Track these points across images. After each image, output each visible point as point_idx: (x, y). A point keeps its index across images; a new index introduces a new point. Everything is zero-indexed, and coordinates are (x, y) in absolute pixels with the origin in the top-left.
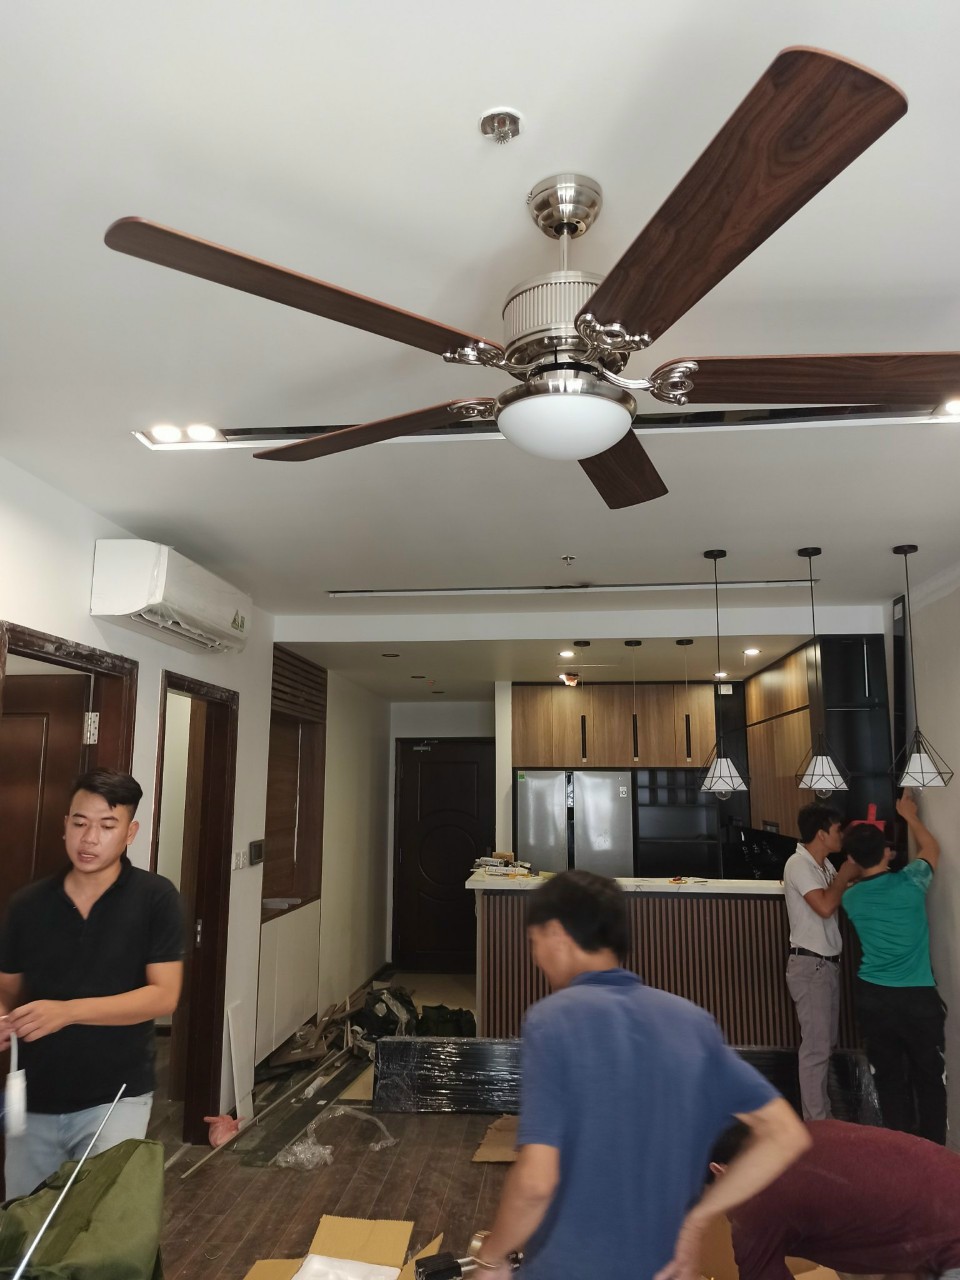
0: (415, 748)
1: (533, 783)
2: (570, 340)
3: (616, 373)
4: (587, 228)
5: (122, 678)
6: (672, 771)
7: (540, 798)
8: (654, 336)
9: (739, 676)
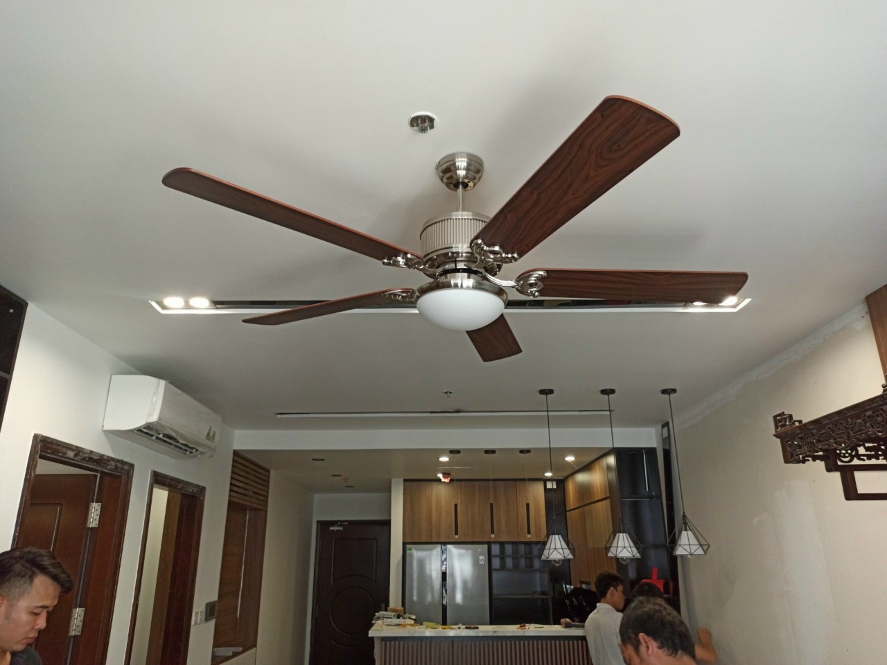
0: (331, 528)
1: (416, 553)
2: (464, 255)
3: (493, 276)
4: (474, 185)
5: (121, 476)
6: (515, 544)
7: (422, 564)
8: (521, 255)
9: (561, 476)
